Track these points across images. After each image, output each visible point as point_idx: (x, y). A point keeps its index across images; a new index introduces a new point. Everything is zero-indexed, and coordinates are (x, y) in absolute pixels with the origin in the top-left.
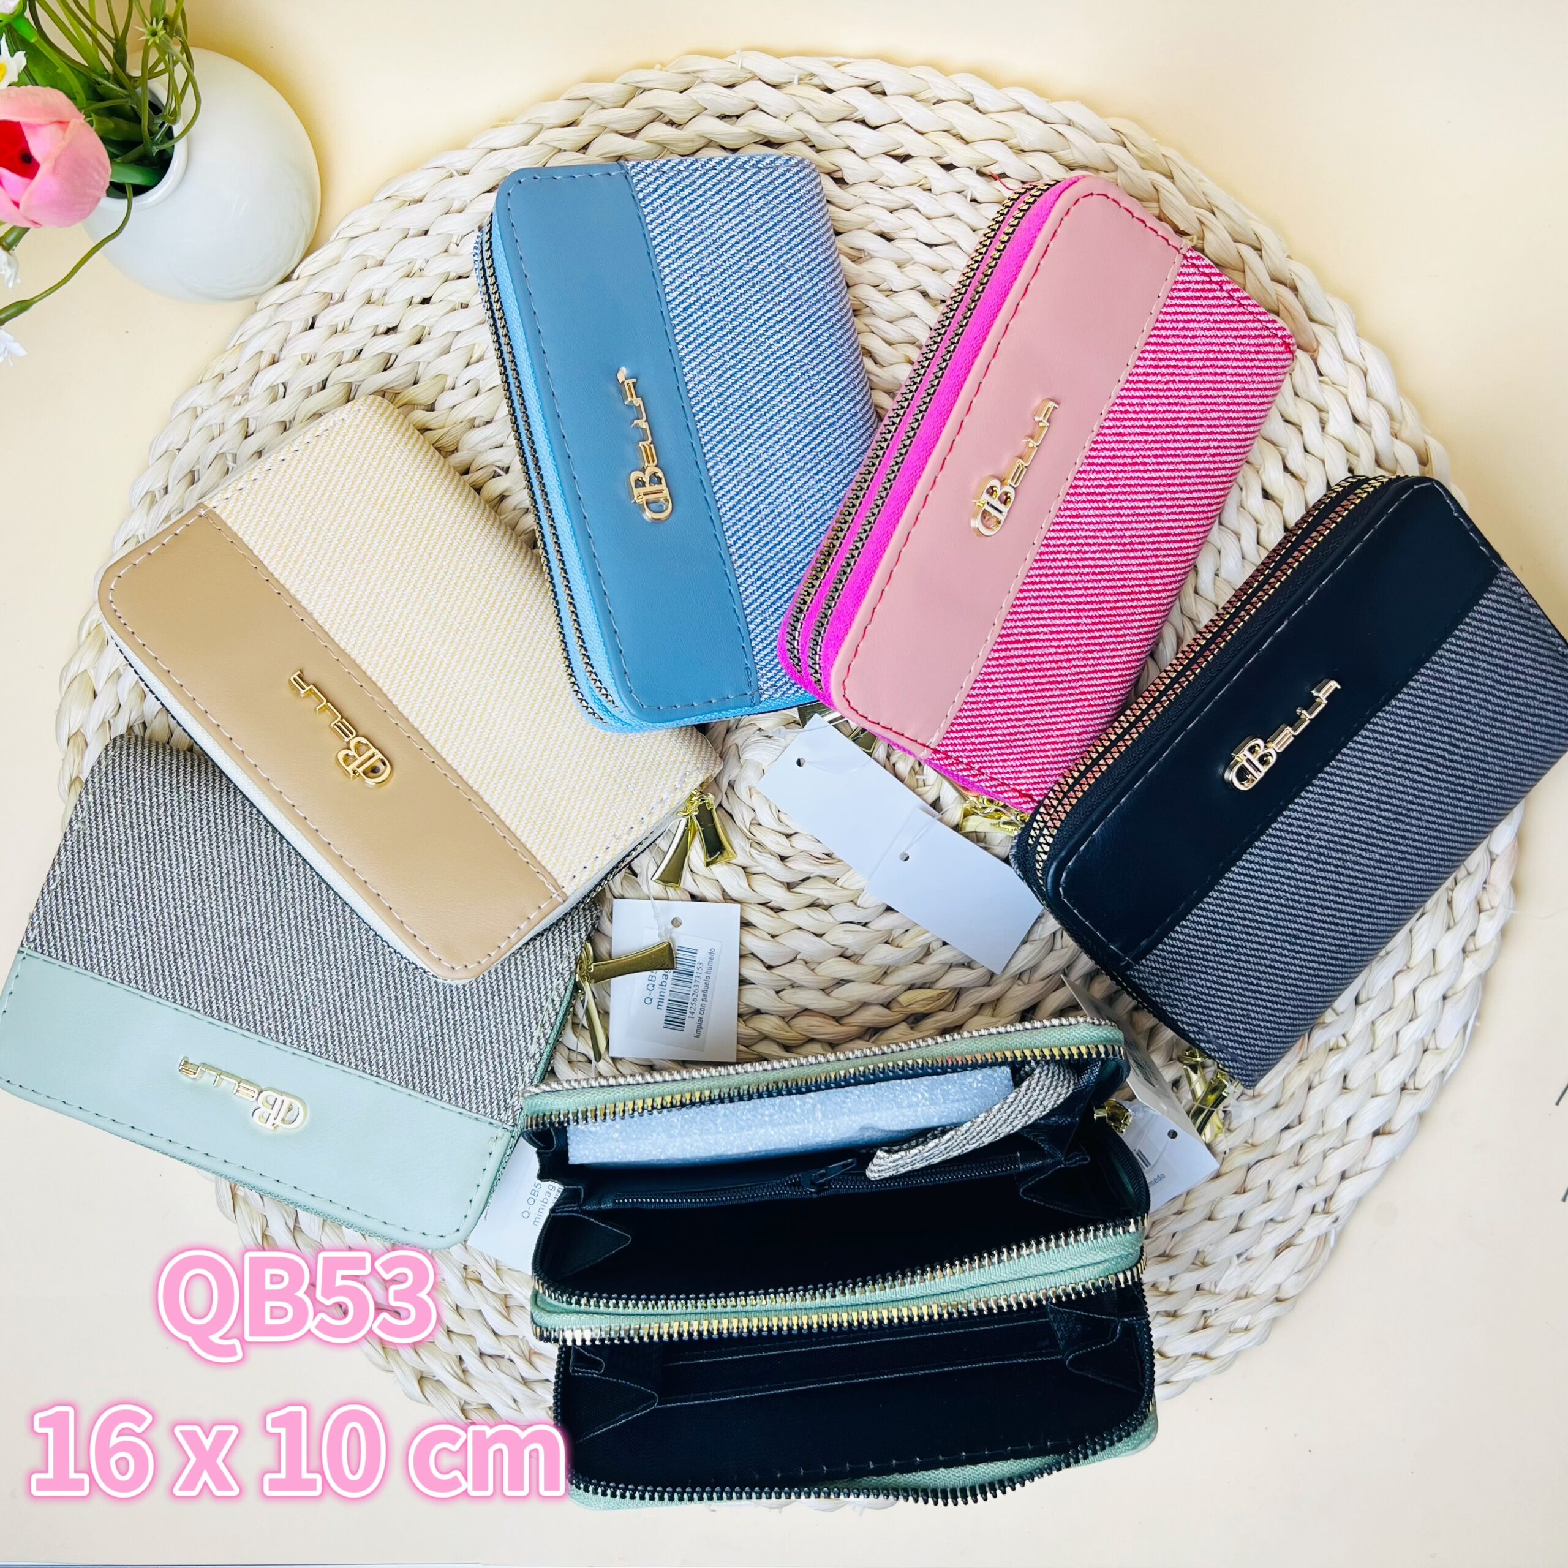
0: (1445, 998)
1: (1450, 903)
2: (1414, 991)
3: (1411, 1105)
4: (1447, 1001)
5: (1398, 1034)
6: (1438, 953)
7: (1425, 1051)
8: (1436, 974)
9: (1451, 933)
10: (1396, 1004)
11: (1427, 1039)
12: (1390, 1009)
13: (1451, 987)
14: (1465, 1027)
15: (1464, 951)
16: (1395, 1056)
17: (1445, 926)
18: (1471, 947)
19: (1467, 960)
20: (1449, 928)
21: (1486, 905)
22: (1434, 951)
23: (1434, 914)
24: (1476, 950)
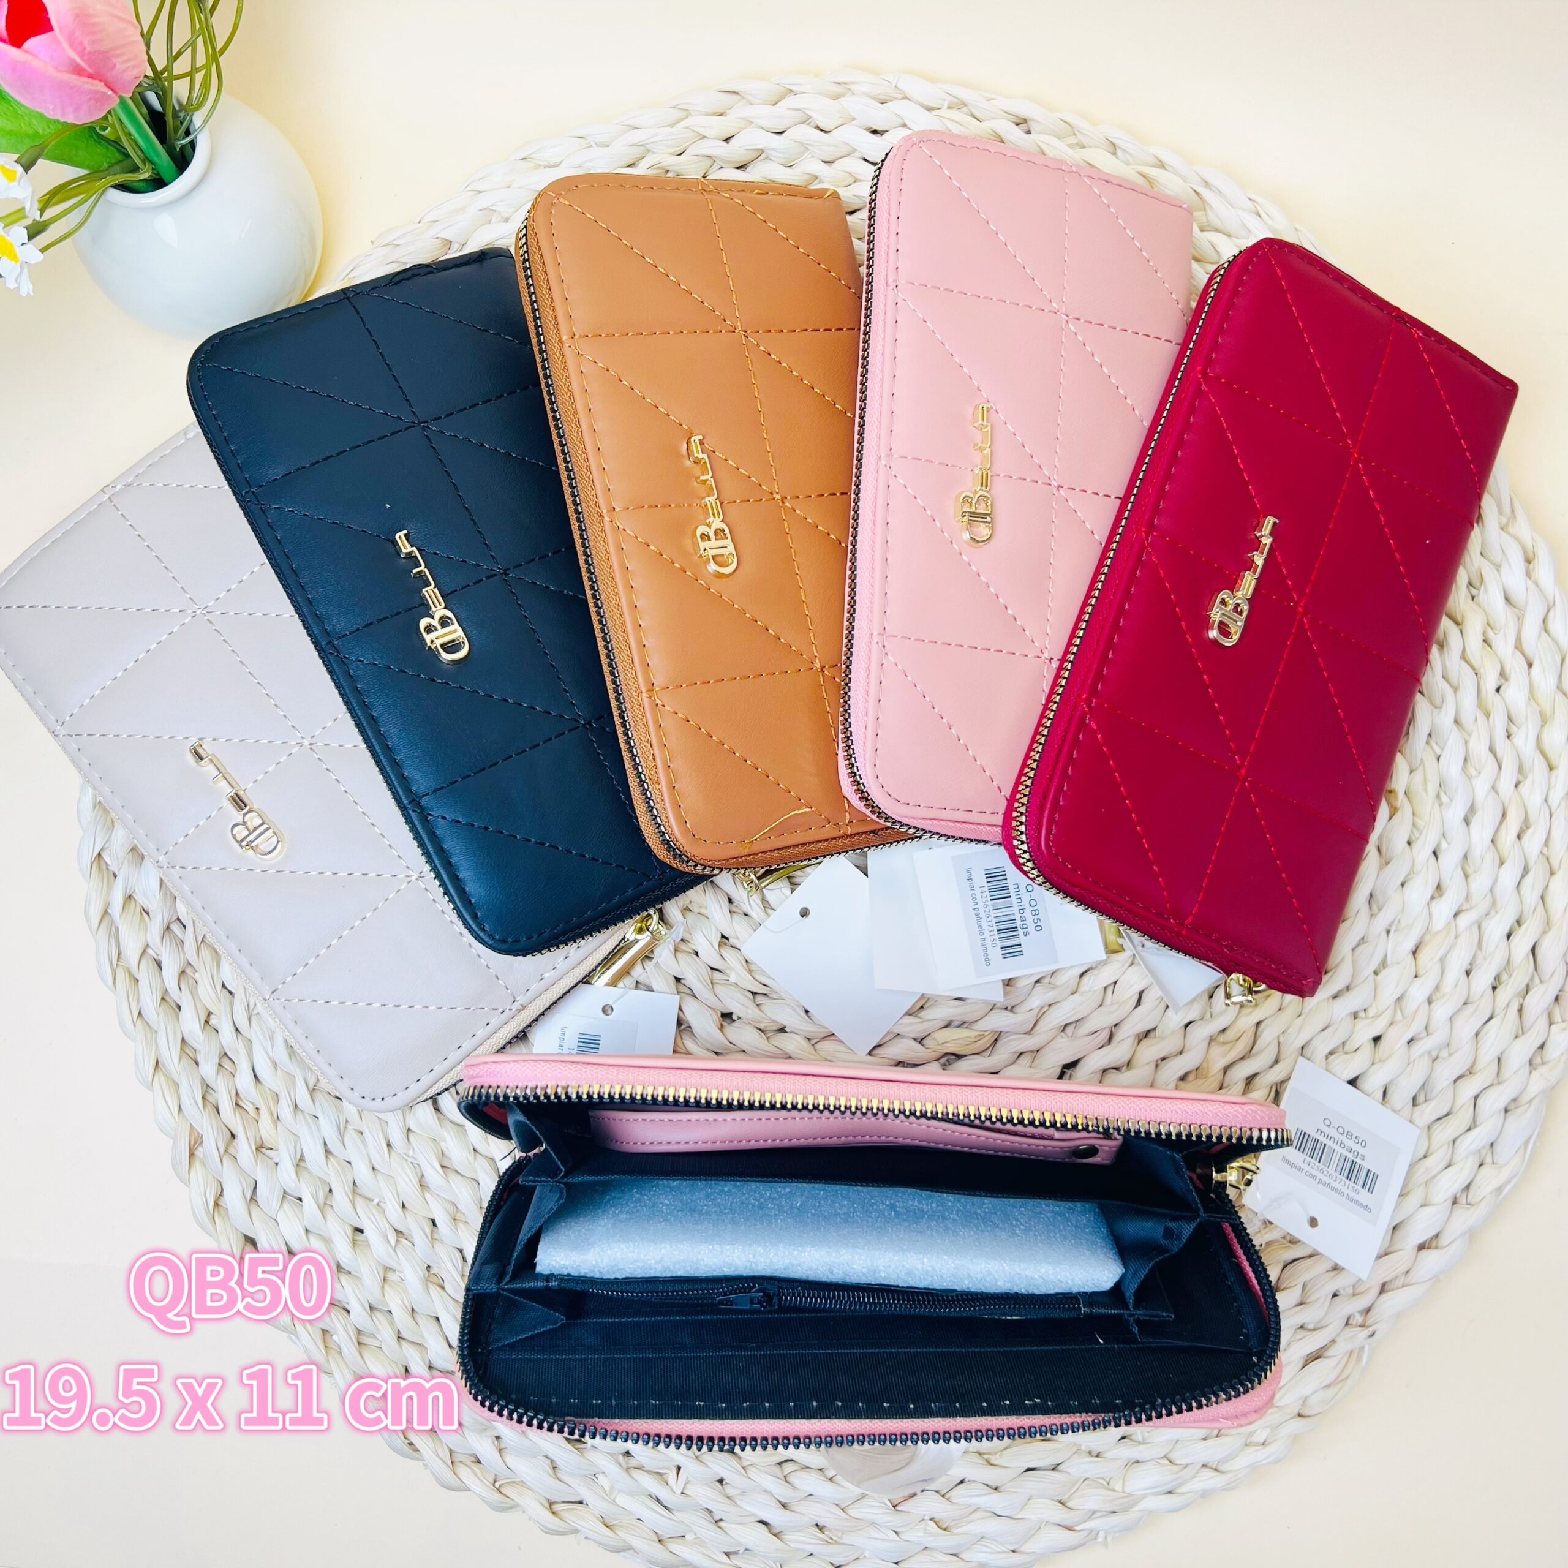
0: (1506, 1111)
1: (1520, 1010)
2: (1476, 1098)
3: (1463, 1219)
4: (1508, 1114)
5: (1454, 1142)
6: (1503, 1061)
7: (1480, 1166)
8: (1499, 1083)
9: (1518, 1040)
10: (1455, 1110)
11: (1484, 1152)
12: (1448, 1115)
13: (1515, 1100)
14: (1526, 1143)
15: (1531, 1063)
16: (1449, 1166)
17: (1513, 1036)
18: (1538, 1060)
19: (1534, 1073)
20: (1516, 1037)
21: (1557, 1017)
22: (1499, 1059)
23: (1503, 1019)
24: (1543, 1063)
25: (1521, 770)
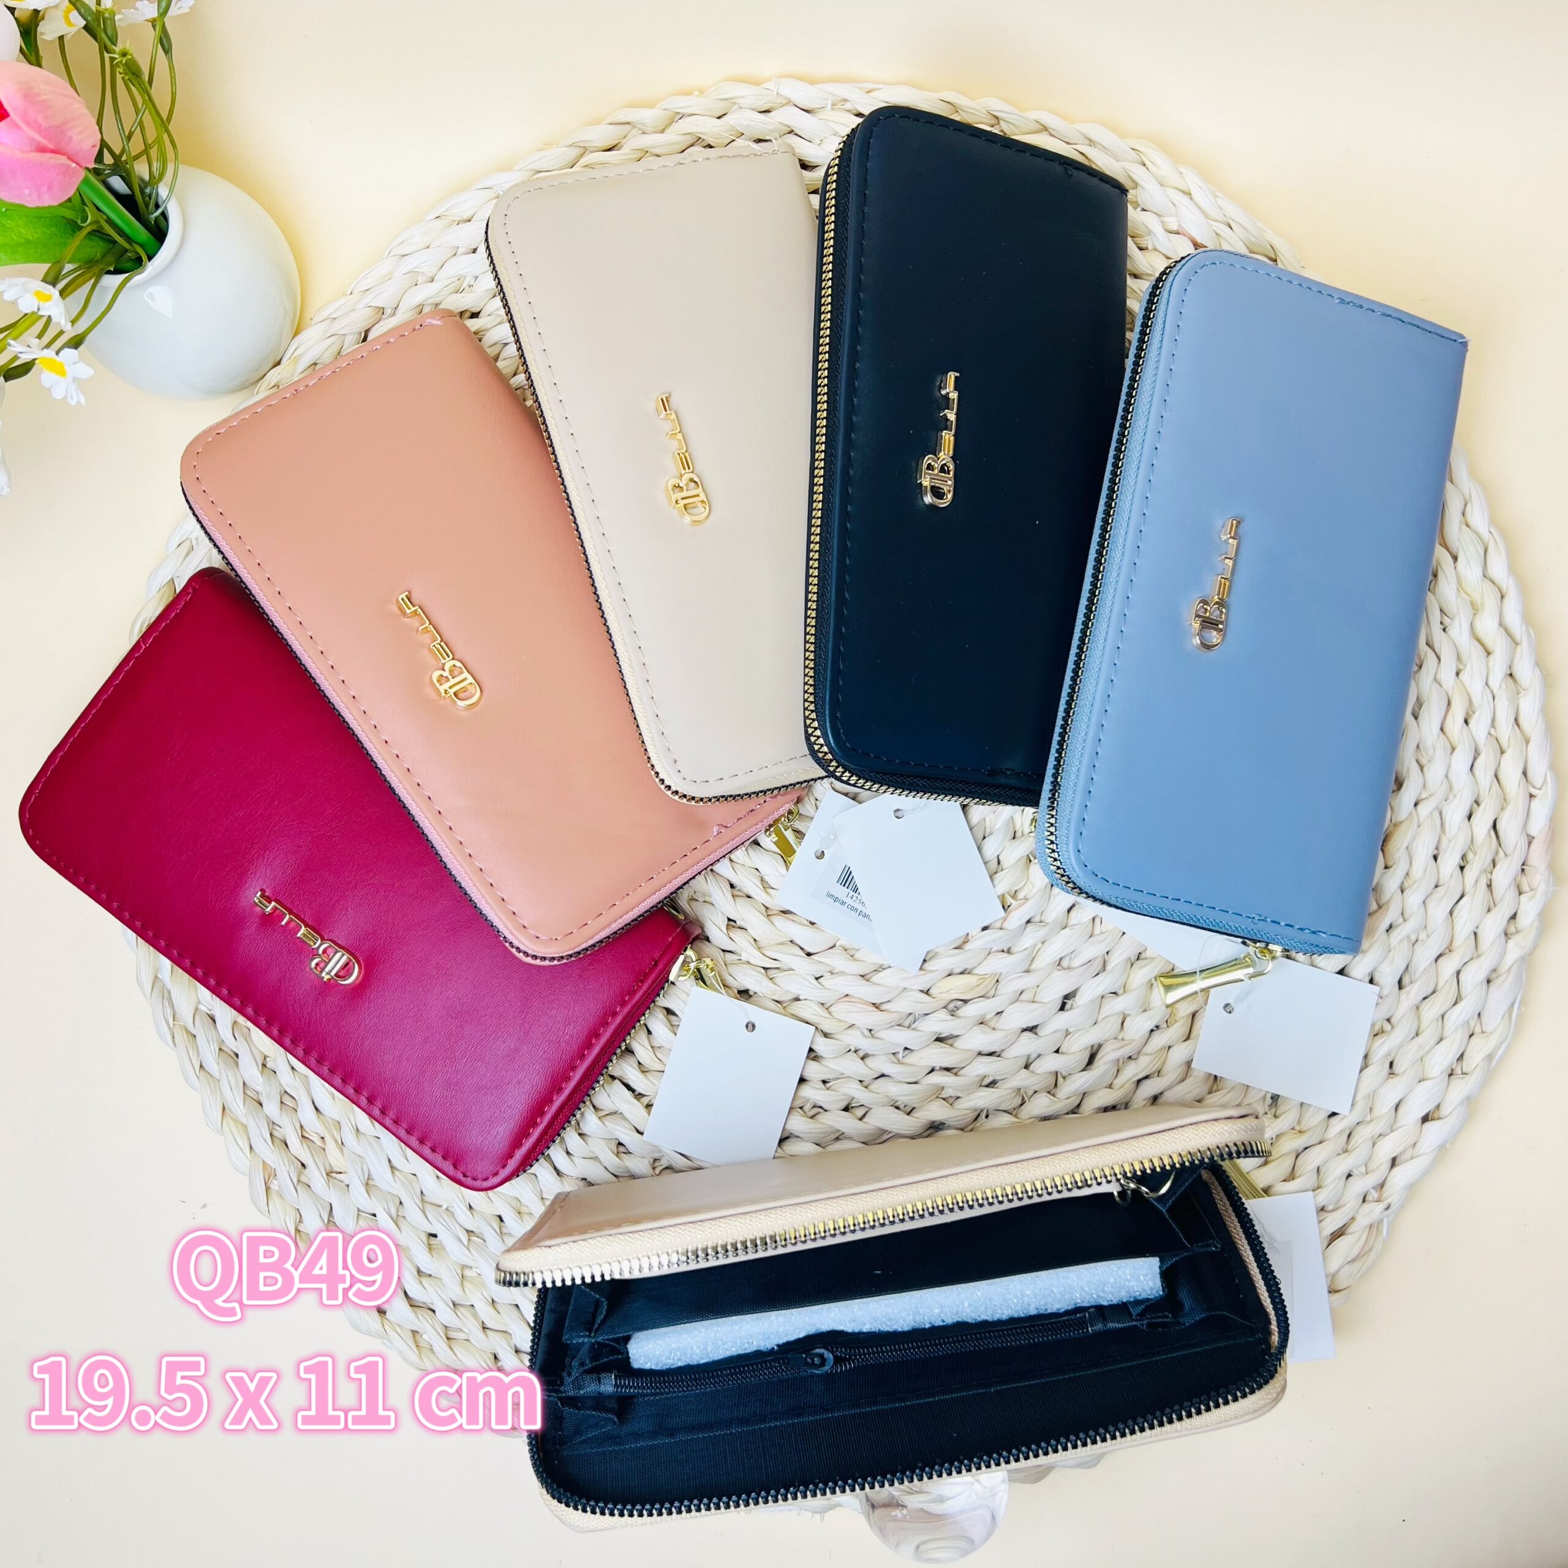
0: (1489, 982)
1: (1489, 886)
2: (1458, 973)
3: (1460, 1089)
4: (1491, 984)
5: (1443, 1017)
6: (1479, 936)
7: (1471, 1036)
8: (1478, 956)
9: (1490, 913)
10: (1440, 986)
11: (1472, 1023)
12: (1434, 992)
13: (1494, 970)
14: (1511, 1009)
15: (1506, 934)
16: (1441, 1040)
17: (1485, 910)
18: (1512, 929)
19: (1510, 942)
20: (1489, 910)
21: (1525, 887)
22: (1475, 933)
23: (1474, 895)
24: (1517, 931)
25: (1459, 658)
